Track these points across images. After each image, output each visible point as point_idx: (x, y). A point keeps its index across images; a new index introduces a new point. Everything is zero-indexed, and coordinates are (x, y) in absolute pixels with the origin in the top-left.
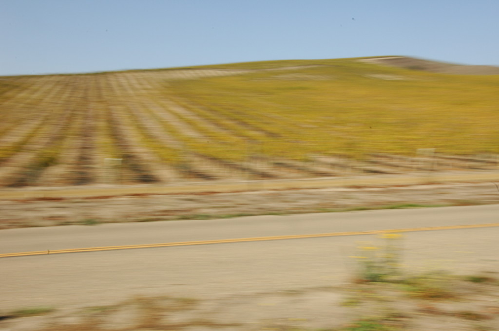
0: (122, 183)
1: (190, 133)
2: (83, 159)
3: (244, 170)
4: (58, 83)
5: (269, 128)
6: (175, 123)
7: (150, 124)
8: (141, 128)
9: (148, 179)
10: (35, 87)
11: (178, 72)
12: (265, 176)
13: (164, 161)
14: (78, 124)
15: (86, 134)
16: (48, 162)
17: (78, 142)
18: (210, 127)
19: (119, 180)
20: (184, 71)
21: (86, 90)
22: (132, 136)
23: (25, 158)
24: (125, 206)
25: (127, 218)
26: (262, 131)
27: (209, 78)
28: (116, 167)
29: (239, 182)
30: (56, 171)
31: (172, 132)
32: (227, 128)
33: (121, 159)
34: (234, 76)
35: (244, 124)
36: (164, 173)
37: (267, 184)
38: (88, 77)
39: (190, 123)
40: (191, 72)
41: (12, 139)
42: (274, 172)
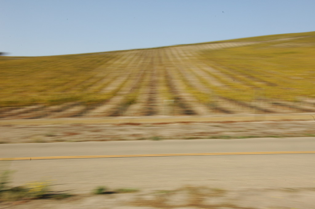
0: (174, 115)
1: (216, 84)
2: (151, 100)
3: (252, 107)
4: (136, 54)
5: (268, 80)
6: (207, 78)
7: (191, 78)
8: (185, 81)
9: (190, 113)
10: (124, 58)
11: (208, 45)
12: (266, 111)
13: (200, 102)
14: (147, 79)
15: (152, 85)
16: (131, 102)
17: (148, 90)
18: (229, 80)
19: (172, 113)
20: (212, 45)
21: (153, 58)
22: (180, 86)
23: (118, 100)
24: (176, 129)
25: (178, 137)
26: (264, 81)
27: (228, 48)
28: (170, 105)
29: (249, 115)
30: (136, 107)
31: (205, 83)
32: (240, 80)
33: (173, 100)
34: (245, 46)
35: (252, 77)
36: (200, 109)
37: (268, 117)
38: (154, 50)
39: (216, 77)
40: (216, 45)
41: (110, 89)
42: (272, 109)
